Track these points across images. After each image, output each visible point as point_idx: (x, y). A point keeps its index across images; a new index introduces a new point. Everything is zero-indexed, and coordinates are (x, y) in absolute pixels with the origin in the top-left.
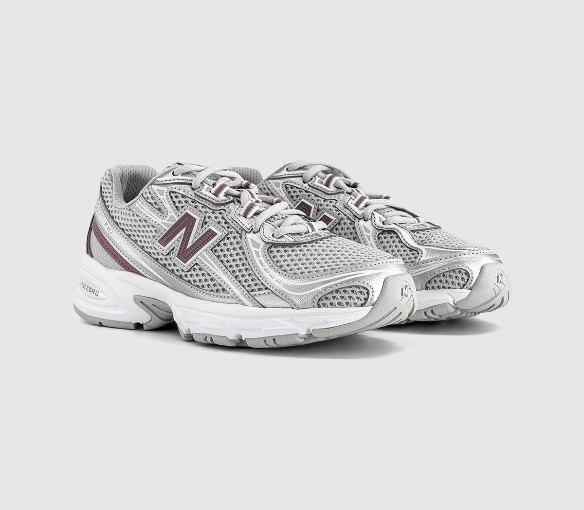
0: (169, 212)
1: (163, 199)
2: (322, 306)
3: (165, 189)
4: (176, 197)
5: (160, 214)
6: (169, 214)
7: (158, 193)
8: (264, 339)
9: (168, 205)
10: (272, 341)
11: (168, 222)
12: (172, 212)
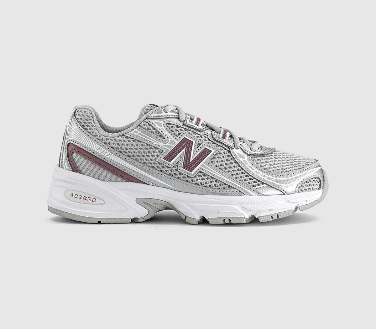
0: (169, 137)
1: (163, 129)
2: (300, 191)
3: (162, 122)
4: (172, 127)
5: (161, 139)
6: (169, 139)
7: (157, 125)
8: (272, 215)
9: (166, 133)
10: (271, 218)
11: (169, 145)
12: (172, 137)
